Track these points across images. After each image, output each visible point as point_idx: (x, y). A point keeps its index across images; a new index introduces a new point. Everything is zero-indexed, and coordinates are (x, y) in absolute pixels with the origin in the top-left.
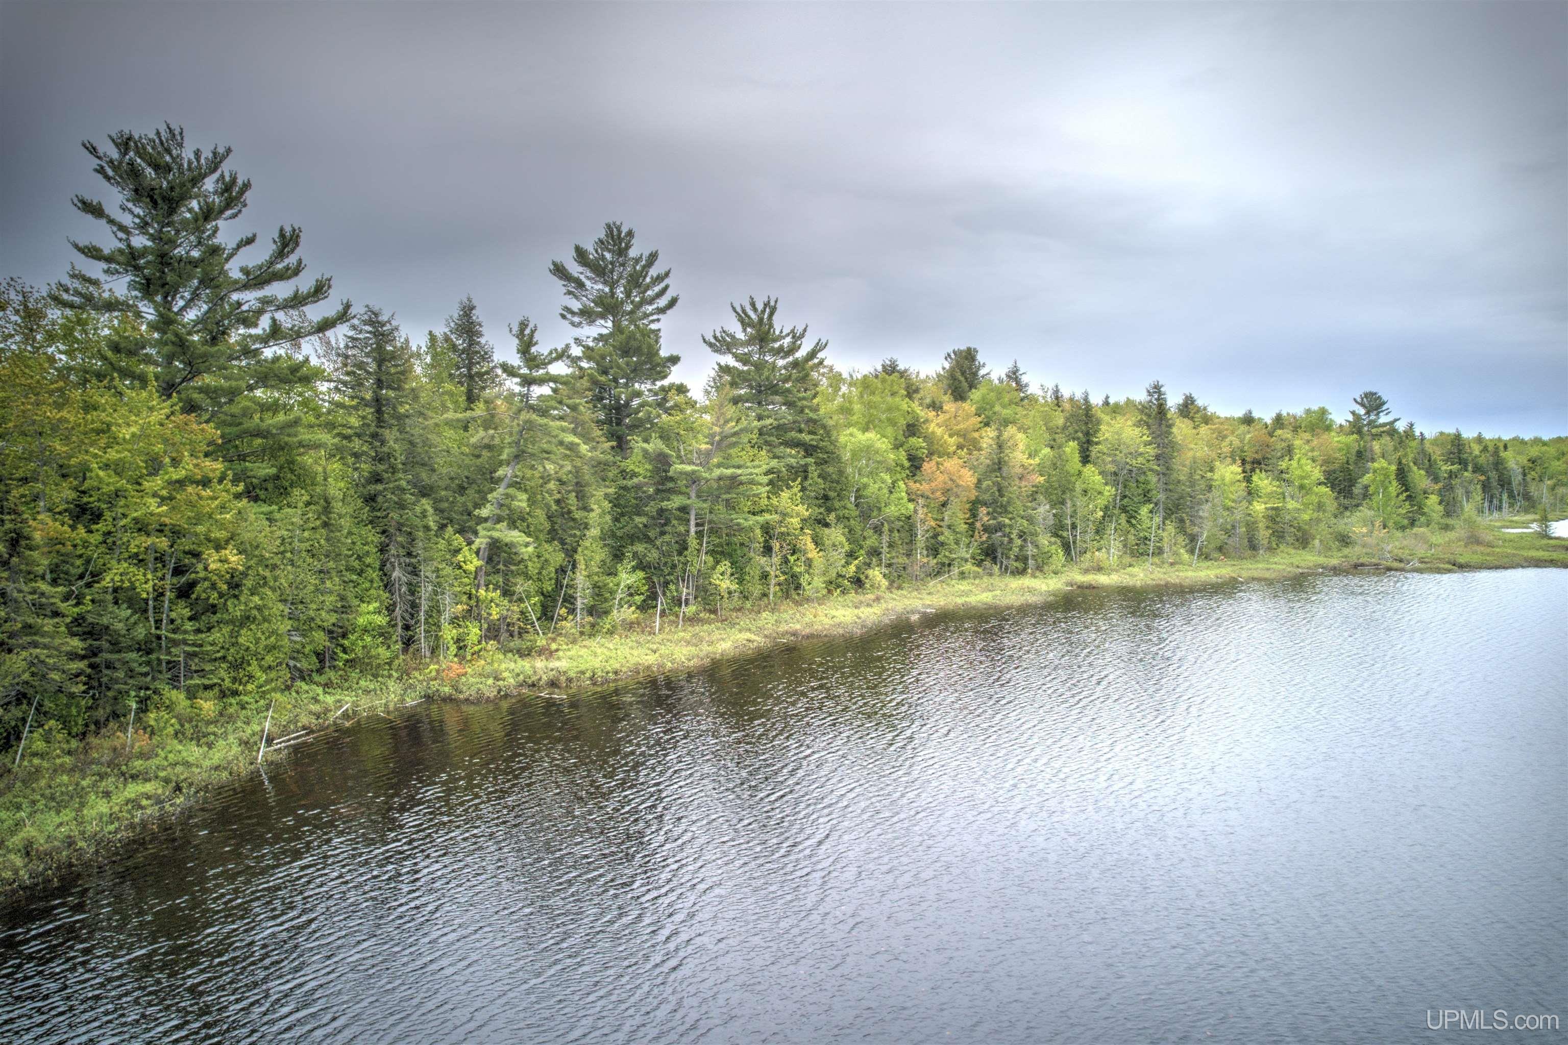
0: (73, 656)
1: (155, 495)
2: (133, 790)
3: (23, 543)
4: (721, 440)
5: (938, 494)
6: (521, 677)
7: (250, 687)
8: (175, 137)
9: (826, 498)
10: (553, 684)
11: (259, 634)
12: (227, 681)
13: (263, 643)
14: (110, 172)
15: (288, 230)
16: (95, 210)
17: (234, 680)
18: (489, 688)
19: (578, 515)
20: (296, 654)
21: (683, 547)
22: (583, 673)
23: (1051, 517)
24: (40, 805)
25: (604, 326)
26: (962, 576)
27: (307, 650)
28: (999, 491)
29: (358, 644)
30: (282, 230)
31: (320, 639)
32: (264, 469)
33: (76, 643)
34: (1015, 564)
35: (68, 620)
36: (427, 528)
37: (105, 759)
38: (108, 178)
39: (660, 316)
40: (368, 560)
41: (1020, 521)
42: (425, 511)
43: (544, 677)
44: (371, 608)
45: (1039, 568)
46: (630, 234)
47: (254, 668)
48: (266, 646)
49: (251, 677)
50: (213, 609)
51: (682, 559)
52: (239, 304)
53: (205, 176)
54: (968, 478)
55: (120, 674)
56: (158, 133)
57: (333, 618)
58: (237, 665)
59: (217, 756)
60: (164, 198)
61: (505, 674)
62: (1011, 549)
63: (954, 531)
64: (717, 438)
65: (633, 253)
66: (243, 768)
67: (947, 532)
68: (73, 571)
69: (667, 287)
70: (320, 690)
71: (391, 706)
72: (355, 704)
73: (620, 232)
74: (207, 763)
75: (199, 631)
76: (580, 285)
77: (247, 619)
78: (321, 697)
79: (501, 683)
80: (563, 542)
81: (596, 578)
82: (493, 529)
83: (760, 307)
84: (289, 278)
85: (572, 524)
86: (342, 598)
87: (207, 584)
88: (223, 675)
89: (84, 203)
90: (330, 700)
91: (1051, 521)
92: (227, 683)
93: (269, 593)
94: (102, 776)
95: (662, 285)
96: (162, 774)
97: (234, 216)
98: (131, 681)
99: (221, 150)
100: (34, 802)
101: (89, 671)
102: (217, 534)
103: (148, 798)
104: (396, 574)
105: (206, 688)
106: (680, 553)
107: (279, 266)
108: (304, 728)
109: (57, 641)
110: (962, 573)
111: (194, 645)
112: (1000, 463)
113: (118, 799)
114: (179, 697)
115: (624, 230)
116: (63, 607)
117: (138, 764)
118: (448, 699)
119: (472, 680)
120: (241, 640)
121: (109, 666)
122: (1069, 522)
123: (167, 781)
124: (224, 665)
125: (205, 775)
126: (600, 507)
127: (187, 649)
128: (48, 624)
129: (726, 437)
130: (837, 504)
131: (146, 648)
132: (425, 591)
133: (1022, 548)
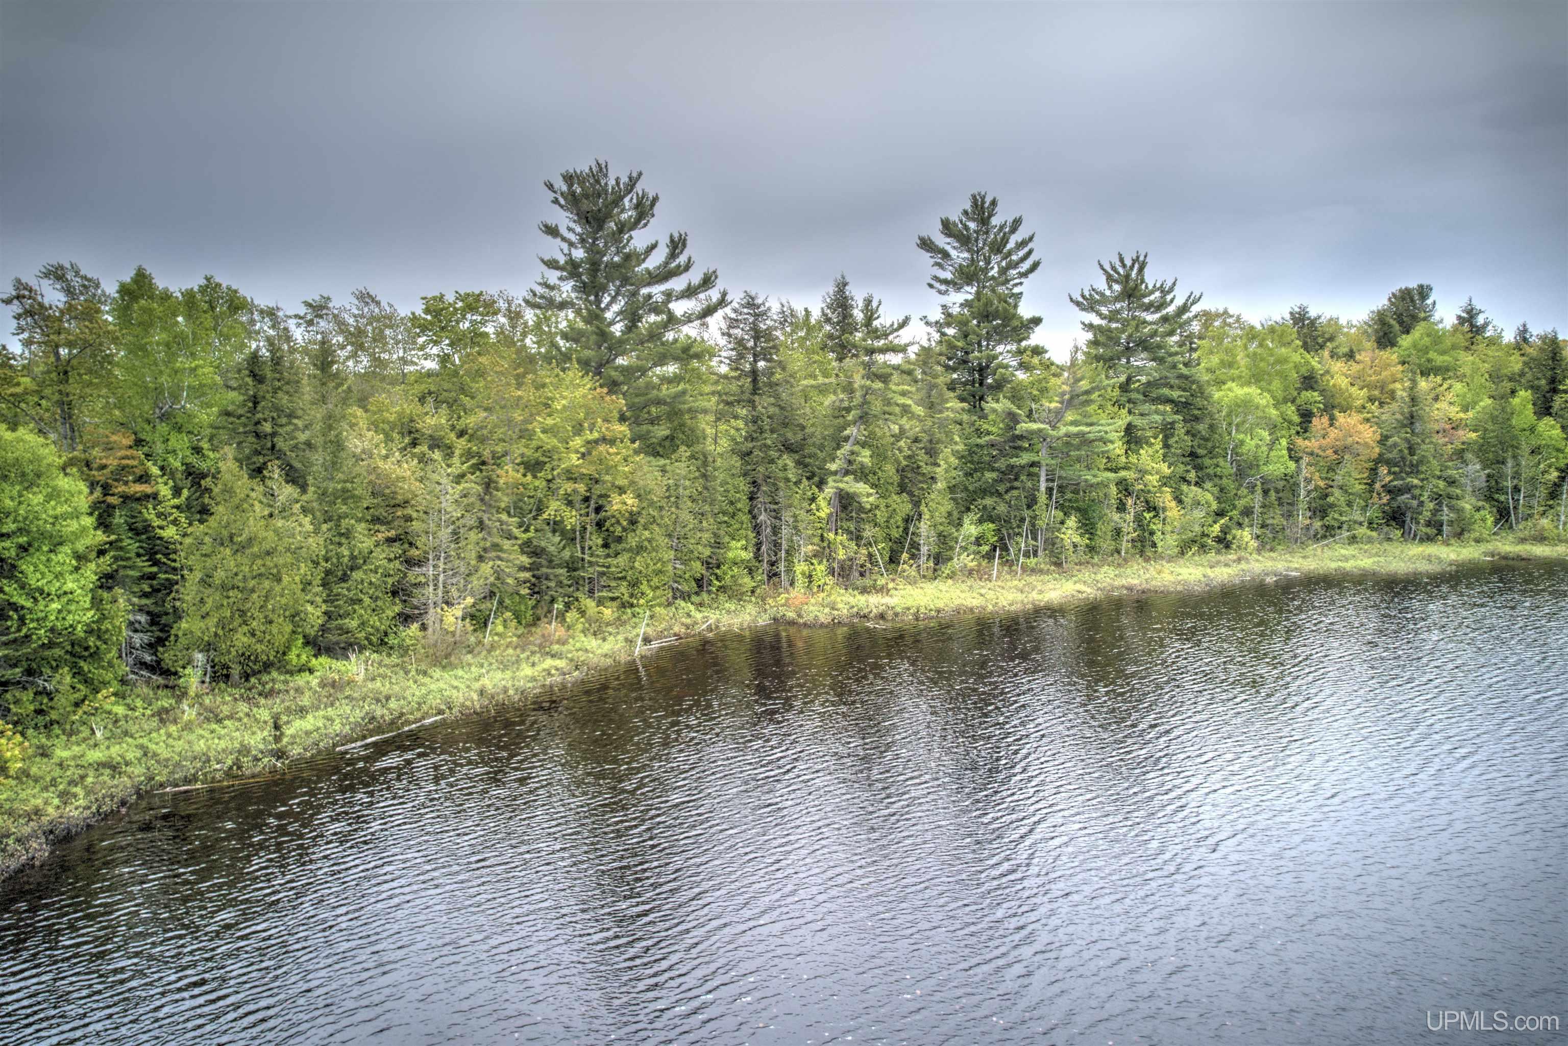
0: (522, 568)
1: (577, 452)
2: (549, 662)
3: (492, 485)
4: (1072, 398)
5: (1329, 452)
6: (855, 609)
7: (642, 601)
8: (602, 170)
9: (1193, 455)
10: (882, 616)
11: (649, 561)
12: (626, 595)
13: (652, 567)
14: (562, 202)
15: (676, 236)
16: (552, 231)
17: (632, 596)
18: (824, 616)
19: (926, 469)
20: (677, 578)
21: (1032, 502)
22: (909, 609)
23: (1484, 478)
24: (494, 667)
25: (968, 293)
26: (1353, 540)
27: (687, 576)
28: (1410, 448)
29: (729, 573)
30: (671, 236)
31: (698, 568)
32: (661, 431)
33: (525, 560)
34: (1424, 529)
35: (520, 542)
36: (787, 480)
37: (538, 642)
38: (562, 207)
39: (1022, 280)
40: (739, 506)
41: (1435, 481)
42: (786, 465)
43: (875, 611)
44: (739, 545)
45: (1459, 535)
46: (994, 203)
47: (644, 587)
48: (654, 571)
49: (643, 594)
50: (619, 540)
51: (1030, 512)
52: (650, 296)
53: (625, 196)
54: (1368, 434)
55: (552, 584)
56: (591, 169)
57: (707, 552)
58: (634, 584)
59: (607, 647)
60: (594, 219)
61: (840, 606)
62: (1420, 513)
63: (1346, 491)
64: (1067, 397)
65: (995, 221)
66: (623, 658)
67: (1337, 492)
68: (525, 507)
69: (1030, 252)
70: (692, 608)
71: (745, 625)
72: (718, 621)
73: (983, 202)
74: (599, 651)
75: (608, 556)
76: (946, 255)
77: (640, 549)
78: (692, 613)
79: (836, 612)
80: (911, 494)
81: (941, 528)
82: (841, 481)
83: (1128, 263)
84: (681, 273)
85: (921, 478)
86: (715, 534)
87: (613, 520)
88: (623, 590)
89: (546, 226)
90: (699, 616)
91: (1482, 483)
92: (626, 597)
93: (657, 529)
94: (533, 653)
95: (1026, 250)
96: (570, 656)
97: (645, 225)
98: (560, 590)
99: (635, 175)
100: (491, 664)
101: (533, 580)
102: (620, 482)
103: (557, 669)
104: (762, 517)
105: (613, 599)
106: (1029, 507)
107: (673, 265)
108: (675, 635)
109: (512, 557)
110: (1354, 537)
111: (603, 566)
112: (1412, 417)
113: (539, 668)
114: (590, 604)
115: (988, 200)
116: (516, 532)
117: (556, 647)
118: (792, 623)
119: (811, 608)
120: (637, 564)
121: (547, 578)
122: (1509, 484)
123: (571, 660)
124: (625, 583)
125: (595, 660)
126: (947, 463)
127: (598, 569)
128: (506, 544)
129: (1078, 396)
130: (1207, 462)
131: (572, 566)
132: (785, 532)
133: (1435, 512)
